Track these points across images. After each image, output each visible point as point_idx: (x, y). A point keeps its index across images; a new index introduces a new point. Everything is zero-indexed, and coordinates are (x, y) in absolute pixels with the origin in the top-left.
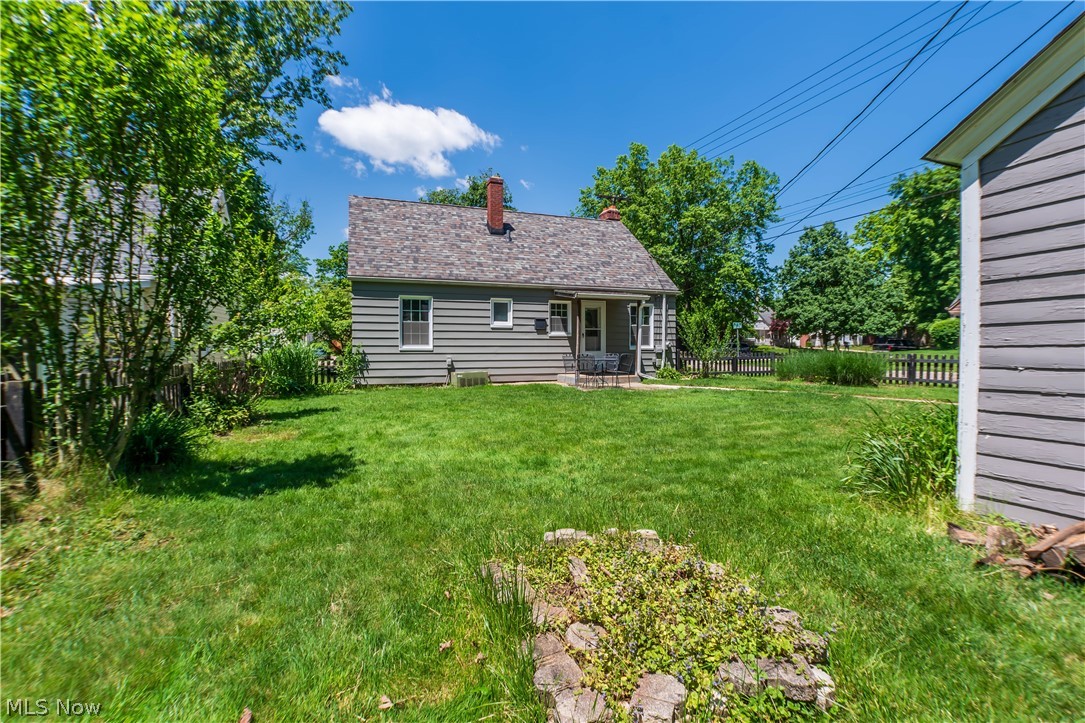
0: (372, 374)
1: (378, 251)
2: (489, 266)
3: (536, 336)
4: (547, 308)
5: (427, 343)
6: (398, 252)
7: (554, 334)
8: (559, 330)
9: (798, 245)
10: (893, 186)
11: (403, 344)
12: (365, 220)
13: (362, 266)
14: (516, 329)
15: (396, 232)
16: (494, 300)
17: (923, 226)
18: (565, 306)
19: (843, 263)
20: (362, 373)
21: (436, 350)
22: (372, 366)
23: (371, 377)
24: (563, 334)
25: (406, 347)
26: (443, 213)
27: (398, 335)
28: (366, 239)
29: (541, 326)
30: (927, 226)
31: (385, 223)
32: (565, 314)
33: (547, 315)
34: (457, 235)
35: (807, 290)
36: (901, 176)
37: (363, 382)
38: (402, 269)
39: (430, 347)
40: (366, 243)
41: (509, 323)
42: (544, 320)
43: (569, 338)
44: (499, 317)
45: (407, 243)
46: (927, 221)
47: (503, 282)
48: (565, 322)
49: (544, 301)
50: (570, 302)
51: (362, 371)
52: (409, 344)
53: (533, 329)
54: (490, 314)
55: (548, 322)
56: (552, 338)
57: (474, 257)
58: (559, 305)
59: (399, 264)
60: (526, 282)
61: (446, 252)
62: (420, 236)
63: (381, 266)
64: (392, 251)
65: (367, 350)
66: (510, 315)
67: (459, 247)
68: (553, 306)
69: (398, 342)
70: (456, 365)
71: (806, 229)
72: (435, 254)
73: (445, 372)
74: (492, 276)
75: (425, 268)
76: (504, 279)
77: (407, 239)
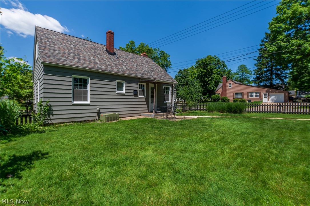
0: (55, 117)
1: (57, 52)
2: (113, 66)
3: (134, 97)
4: (137, 86)
5: (86, 100)
6: (68, 54)
7: (140, 96)
8: (141, 95)
9: (178, 74)
10: (197, 62)
11: (74, 100)
12: (47, 38)
13: (49, 57)
14: (126, 94)
15: (65, 46)
16: (118, 81)
17: (204, 72)
18: (144, 85)
19: (189, 80)
20: (49, 116)
21: (92, 104)
22: (54, 113)
23: (54, 119)
24: (143, 96)
25: (75, 102)
26: (85, 43)
27: (71, 96)
28: (49, 46)
29: (136, 93)
30: (205, 72)
31: (58, 41)
32: (144, 89)
33: (137, 89)
34: (95, 52)
35: (180, 86)
36: (198, 59)
37: (50, 122)
38: (73, 62)
39: (88, 102)
40: (49, 47)
41: (124, 91)
42: (137, 91)
43: (145, 98)
44: (119, 89)
45: (72, 51)
46: (205, 71)
47: (121, 73)
48: (143, 92)
49: (137, 83)
50: (145, 84)
51: (49, 115)
52: (77, 100)
53: (133, 94)
54: (116, 87)
55: (138, 91)
56: (140, 98)
57: (105, 61)
58: (142, 85)
59: (71, 60)
60: (130, 74)
61: (92, 58)
62: (78, 49)
63: (61, 59)
64: (65, 53)
65: (52, 104)
66: (124, 88)
67: (98, 57)
68: (139, 85)
69: (72, 100)
70: (101, 111)
71: (179, 70)
72: (87, 58)
73: (96, 114)
74: (116, 70)
75: (85, 63)
76: (121, 72)
77: (71, 49)
